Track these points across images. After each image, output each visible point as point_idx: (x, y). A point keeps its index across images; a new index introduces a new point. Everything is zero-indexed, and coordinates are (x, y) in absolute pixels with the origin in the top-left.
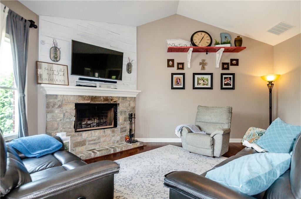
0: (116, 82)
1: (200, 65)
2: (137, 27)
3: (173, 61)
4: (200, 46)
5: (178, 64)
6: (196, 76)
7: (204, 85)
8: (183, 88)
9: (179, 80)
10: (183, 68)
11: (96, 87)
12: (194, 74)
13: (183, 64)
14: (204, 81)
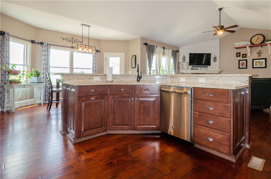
0: (207, 67)
1: (257, 54)
2: (220, 39)
3: (240, 53)
4: (256, 43)
5: (243, 55)
6: (255, 61)
7: (260, 65)
8: (246, 68)
9: (244, 63)
10: (246, 57)
11: (198, 69)
12: (253, 60)
13: (246, 54)
14: (260, 63)
